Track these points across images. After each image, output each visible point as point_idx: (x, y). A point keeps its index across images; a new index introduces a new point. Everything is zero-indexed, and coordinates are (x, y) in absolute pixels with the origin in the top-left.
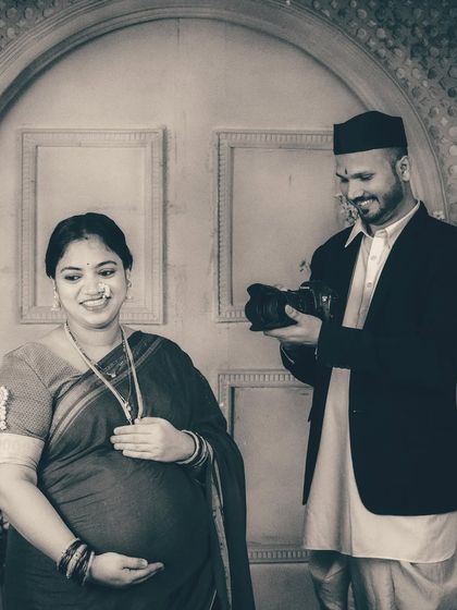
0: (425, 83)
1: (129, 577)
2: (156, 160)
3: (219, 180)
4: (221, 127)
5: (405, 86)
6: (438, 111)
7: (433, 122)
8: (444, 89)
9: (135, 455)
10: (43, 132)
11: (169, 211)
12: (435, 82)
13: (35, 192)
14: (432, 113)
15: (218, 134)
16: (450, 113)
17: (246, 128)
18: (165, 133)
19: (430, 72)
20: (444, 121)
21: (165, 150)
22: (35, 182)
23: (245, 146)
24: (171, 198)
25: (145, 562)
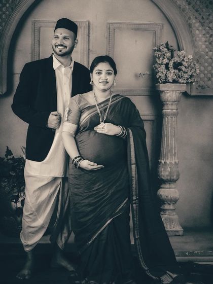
0: (187, 7)
1: (90, 168)
2: (86, 33)
3: (109, 42)
4: (110, 21)
5: (180, 8)
6: (191, 17)
7: (189, 21)
8: (194, 9)
9: (100, 132)
10: (43, 22)
11: (90, 53)
12: (190, 6)
13: (39, 45)
14: (190, 18)
15: (109, 24)
16: (196, 18)
17: (120, 22)
18: (89, 22)
19: (189, 2)
20: (194, 21)
21: (89, 30)
22: (39, 41)
23: (119, 28)
24: (91, 48)
25: (96, 164)
